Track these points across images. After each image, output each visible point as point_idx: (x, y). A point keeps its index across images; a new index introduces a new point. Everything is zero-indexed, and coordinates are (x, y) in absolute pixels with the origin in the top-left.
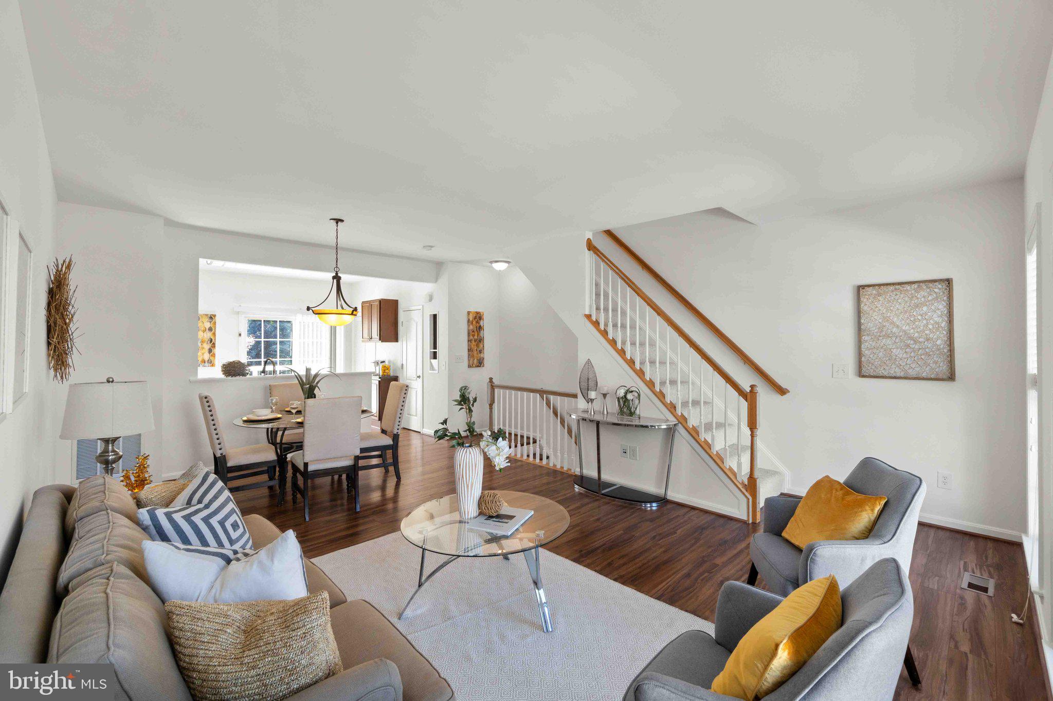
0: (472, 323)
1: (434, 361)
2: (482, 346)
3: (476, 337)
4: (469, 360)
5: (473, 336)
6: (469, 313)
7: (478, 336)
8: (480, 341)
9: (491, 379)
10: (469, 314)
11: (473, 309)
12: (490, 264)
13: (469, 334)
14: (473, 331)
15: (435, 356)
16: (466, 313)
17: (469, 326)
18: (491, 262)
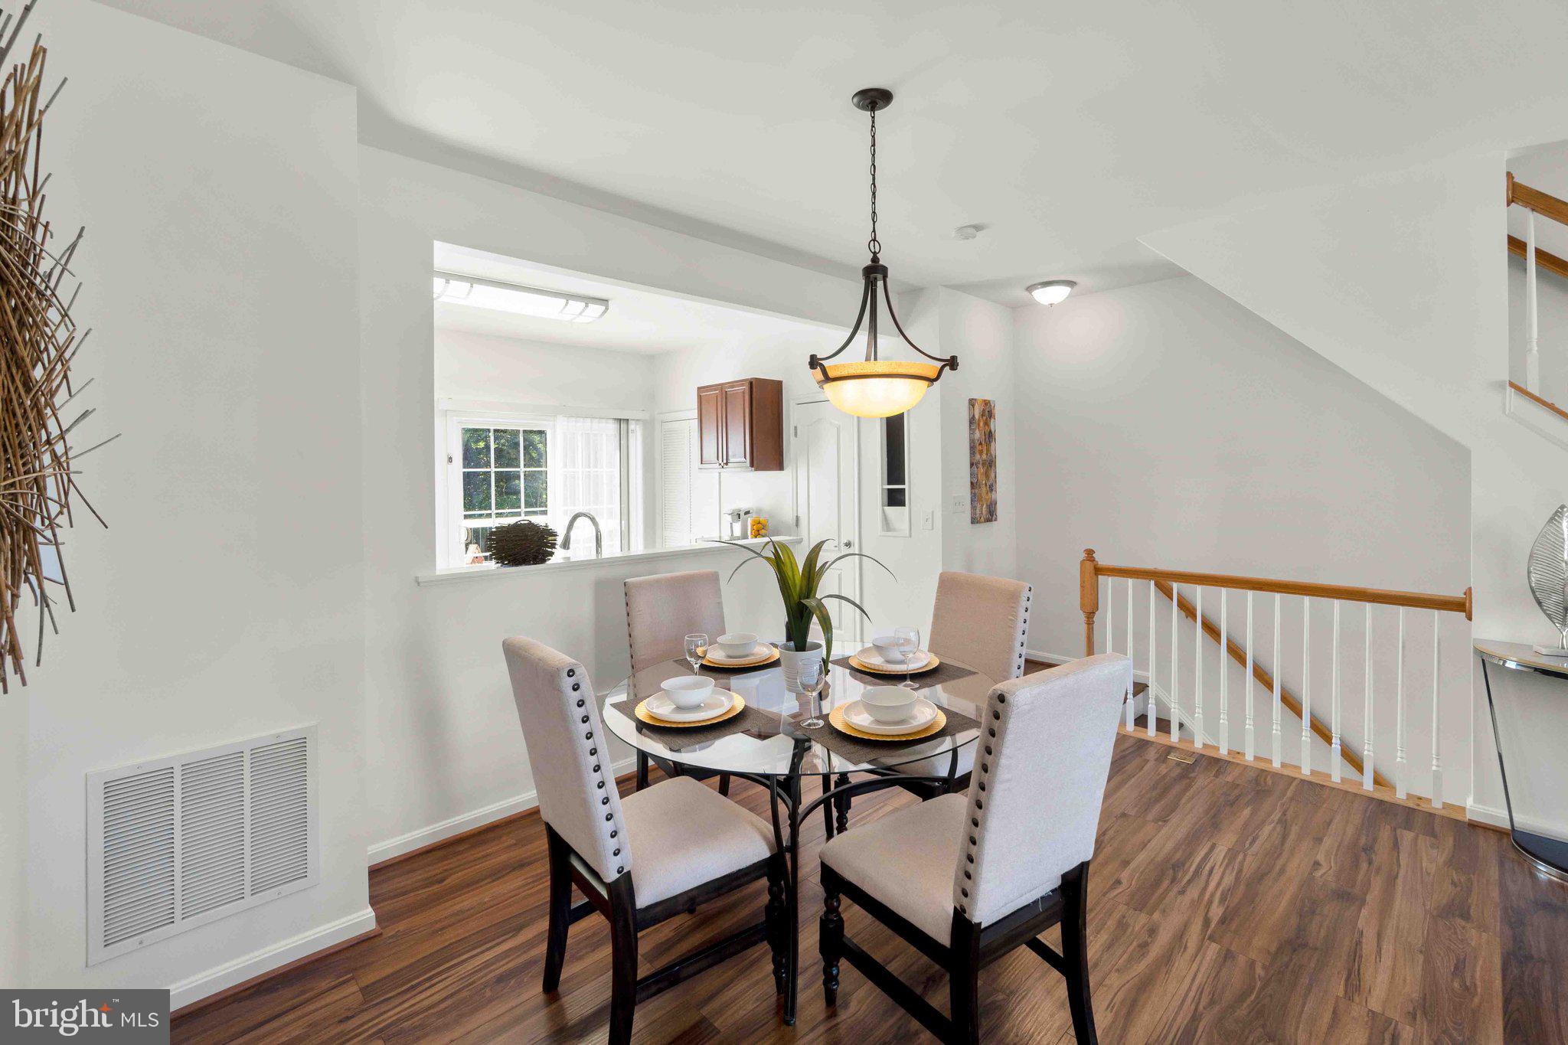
0: (979, 425)
1: (892, 511)
2: (993, 475)
3: (984, 456)
4: (973, 508)
5: (981, 452)
6: (972, 403)
7: (987, 454)
8: (990, 464)
9: (1090, 553)
10: (973, 406)
11: (980, 395)
12: (1027, 293)
13: (972, 448)
14: (981, 444)
15: (895, 498)
16: (967, 403)
17: (972, 431)
18: (1030, 289)
